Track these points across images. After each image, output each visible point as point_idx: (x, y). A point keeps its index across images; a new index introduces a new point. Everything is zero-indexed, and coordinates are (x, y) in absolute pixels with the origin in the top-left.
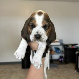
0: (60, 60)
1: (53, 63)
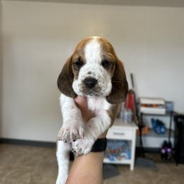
0: (163, 151)
1: (144, 157)
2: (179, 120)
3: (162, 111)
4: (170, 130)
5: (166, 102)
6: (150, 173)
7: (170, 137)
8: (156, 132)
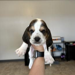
0: (62, 57)
2: (67, 44)
3: (60, 41)
4: (64, 48)
5: (61, 38)
6: (58, 66)
7: (64, 51)
8: (58, 50)
